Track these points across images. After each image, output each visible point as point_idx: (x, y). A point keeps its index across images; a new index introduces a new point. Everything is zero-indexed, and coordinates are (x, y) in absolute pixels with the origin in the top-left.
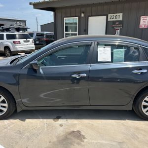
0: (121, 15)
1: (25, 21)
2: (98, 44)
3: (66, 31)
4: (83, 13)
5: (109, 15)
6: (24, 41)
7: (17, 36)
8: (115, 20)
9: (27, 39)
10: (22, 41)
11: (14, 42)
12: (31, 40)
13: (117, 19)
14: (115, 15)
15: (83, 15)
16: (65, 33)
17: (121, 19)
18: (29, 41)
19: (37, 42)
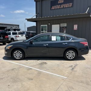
0: (66, 24)
1: (19, 25)
2: (52, 35)
3: (42, 31)
4: (49, 23)
5: (61, 24)
6: (21, 36)
7: (18, 33)
8: (63, 26)
9: (22, 34)
10: (20, 35)
11: (16, 36)
12: (24, 35)
13: (64, 26)
14: (63, 24)
15: (49, 24)
16: (41, 32)
17: (66, 26)
18: (23, 36)
19: (27, 36)
